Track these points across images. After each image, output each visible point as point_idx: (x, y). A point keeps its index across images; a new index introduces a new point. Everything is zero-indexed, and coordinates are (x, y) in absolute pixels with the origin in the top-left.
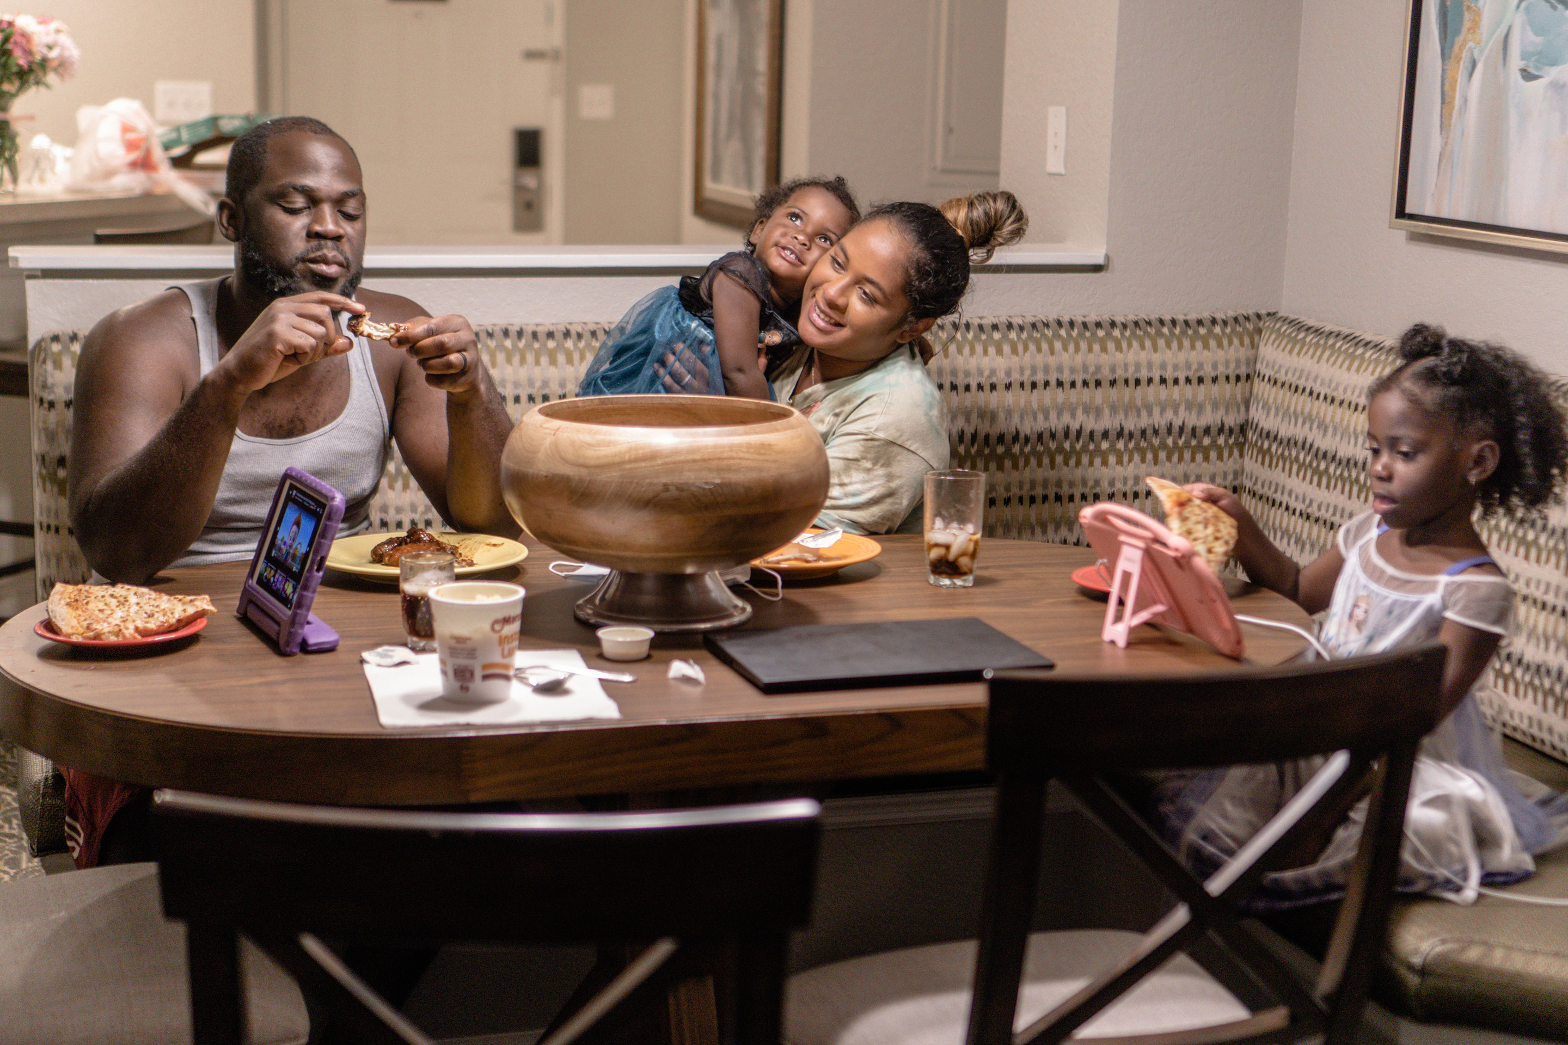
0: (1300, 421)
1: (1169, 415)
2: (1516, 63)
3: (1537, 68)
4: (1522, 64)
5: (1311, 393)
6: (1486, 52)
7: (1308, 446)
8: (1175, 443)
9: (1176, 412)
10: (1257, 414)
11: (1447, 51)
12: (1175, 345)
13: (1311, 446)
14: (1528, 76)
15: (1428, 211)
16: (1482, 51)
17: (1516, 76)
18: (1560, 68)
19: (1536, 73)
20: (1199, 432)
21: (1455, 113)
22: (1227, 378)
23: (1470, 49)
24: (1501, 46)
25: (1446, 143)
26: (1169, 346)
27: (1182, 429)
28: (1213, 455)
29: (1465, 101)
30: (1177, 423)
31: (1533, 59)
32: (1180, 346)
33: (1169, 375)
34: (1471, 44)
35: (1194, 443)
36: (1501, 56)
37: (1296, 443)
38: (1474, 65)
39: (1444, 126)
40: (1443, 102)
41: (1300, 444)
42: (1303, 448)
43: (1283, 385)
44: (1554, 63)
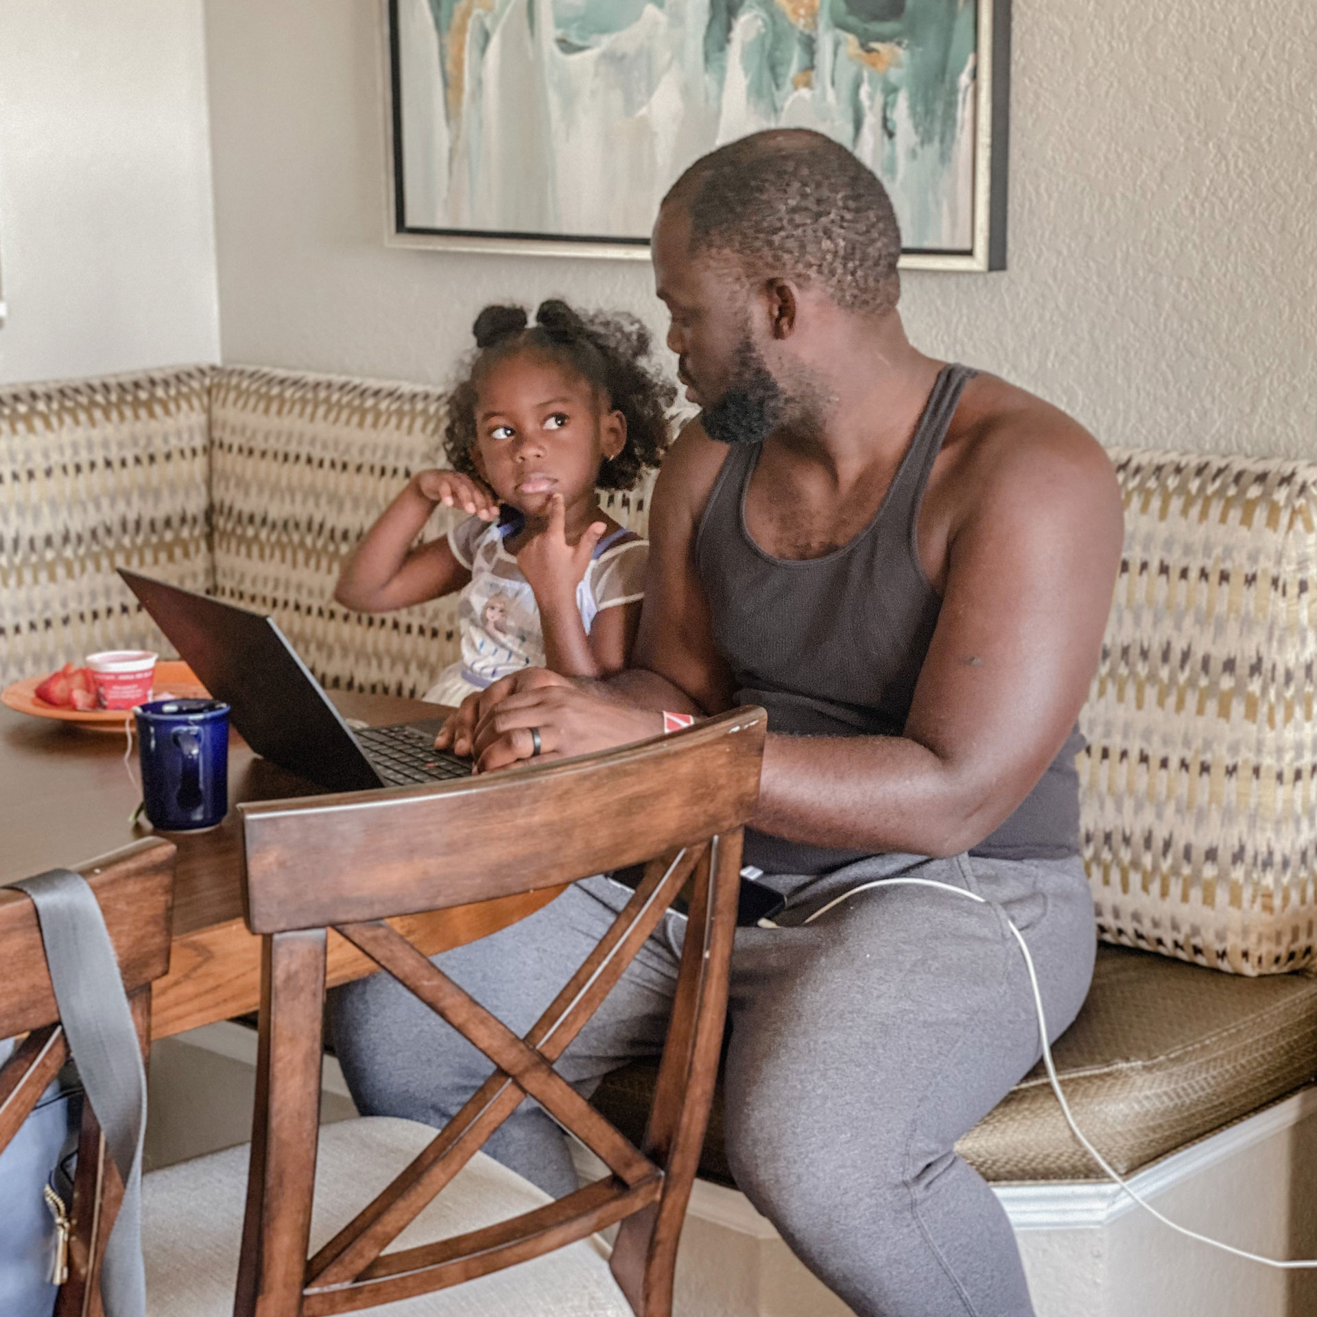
0: (299, 497)
1: (121, 506)
2: (548, 31)
3: (583, 38)
4: (559, 33)
5: (309, 461)
6: (504, 20)
7: (316, 527)
8: (133, 542)
9: (129, 503)
10: (227, 495)
11: (443, 22)
12: (114, 415)
13: (321, 526)
14: (566, 46)
15: (441, 223)
16: (496, 20)
17: (549, 47)
18: (614, 36)
19: (579, 43)
20: (159, 525)
21: (466, 97)
22: (182, 453)
23: (479, 17)
24: (524, 12)
25: (458, 137)
26: (107, 417)
27: (138, 524)
28: (178, 552)
29: (479, 83)
30: (132, 517)
31: (575, 25)
32: (122, 417)
33: (115, 456)
34: (477, 11)
35: (154, 539)
36: (526, 23)
37: (297, 525)
38: (487, 37)
39: (452, 112)
40: (446, 84)
41: (303, 526)
42: (309, 528)
43: (264, 454)
44: (604, 30)
